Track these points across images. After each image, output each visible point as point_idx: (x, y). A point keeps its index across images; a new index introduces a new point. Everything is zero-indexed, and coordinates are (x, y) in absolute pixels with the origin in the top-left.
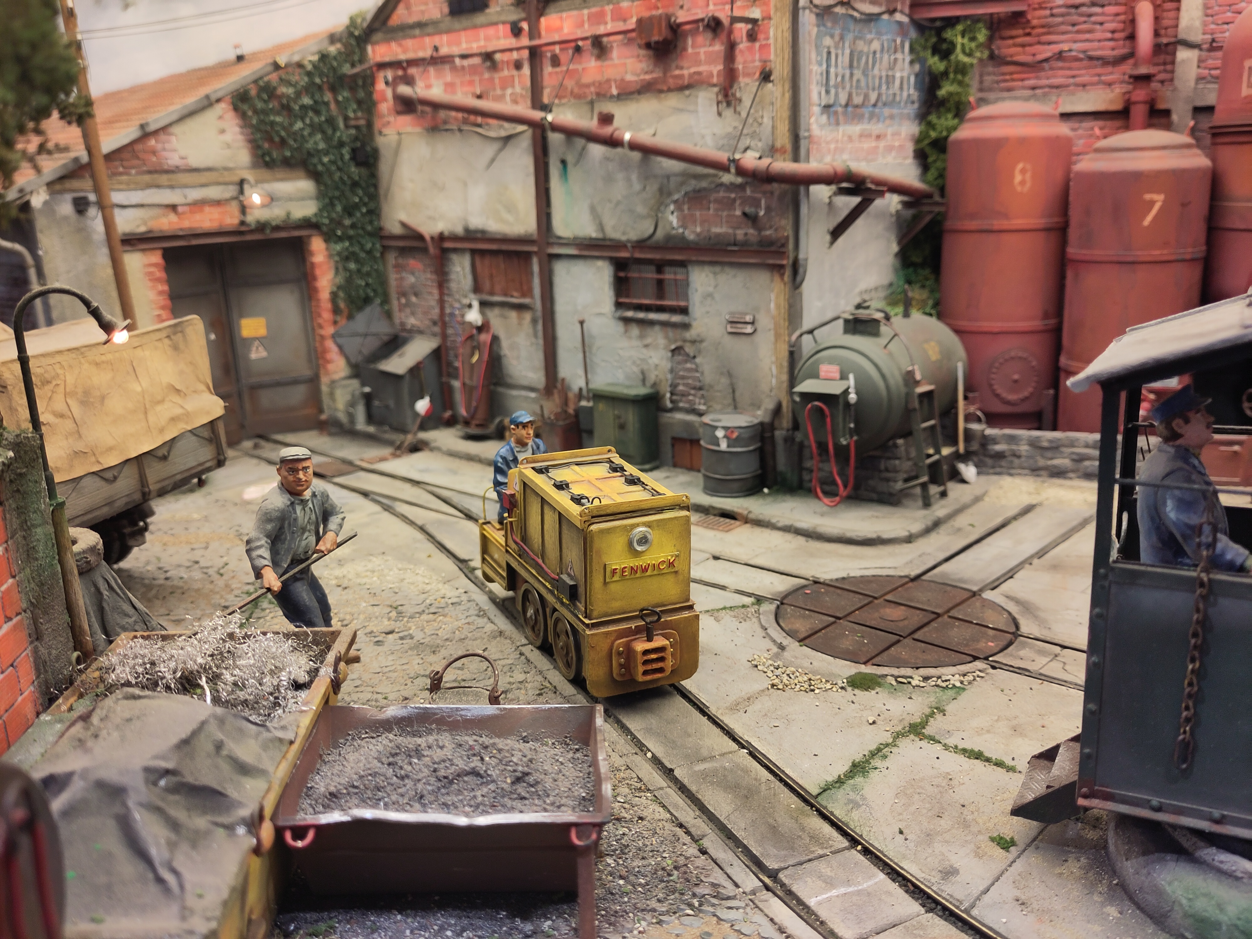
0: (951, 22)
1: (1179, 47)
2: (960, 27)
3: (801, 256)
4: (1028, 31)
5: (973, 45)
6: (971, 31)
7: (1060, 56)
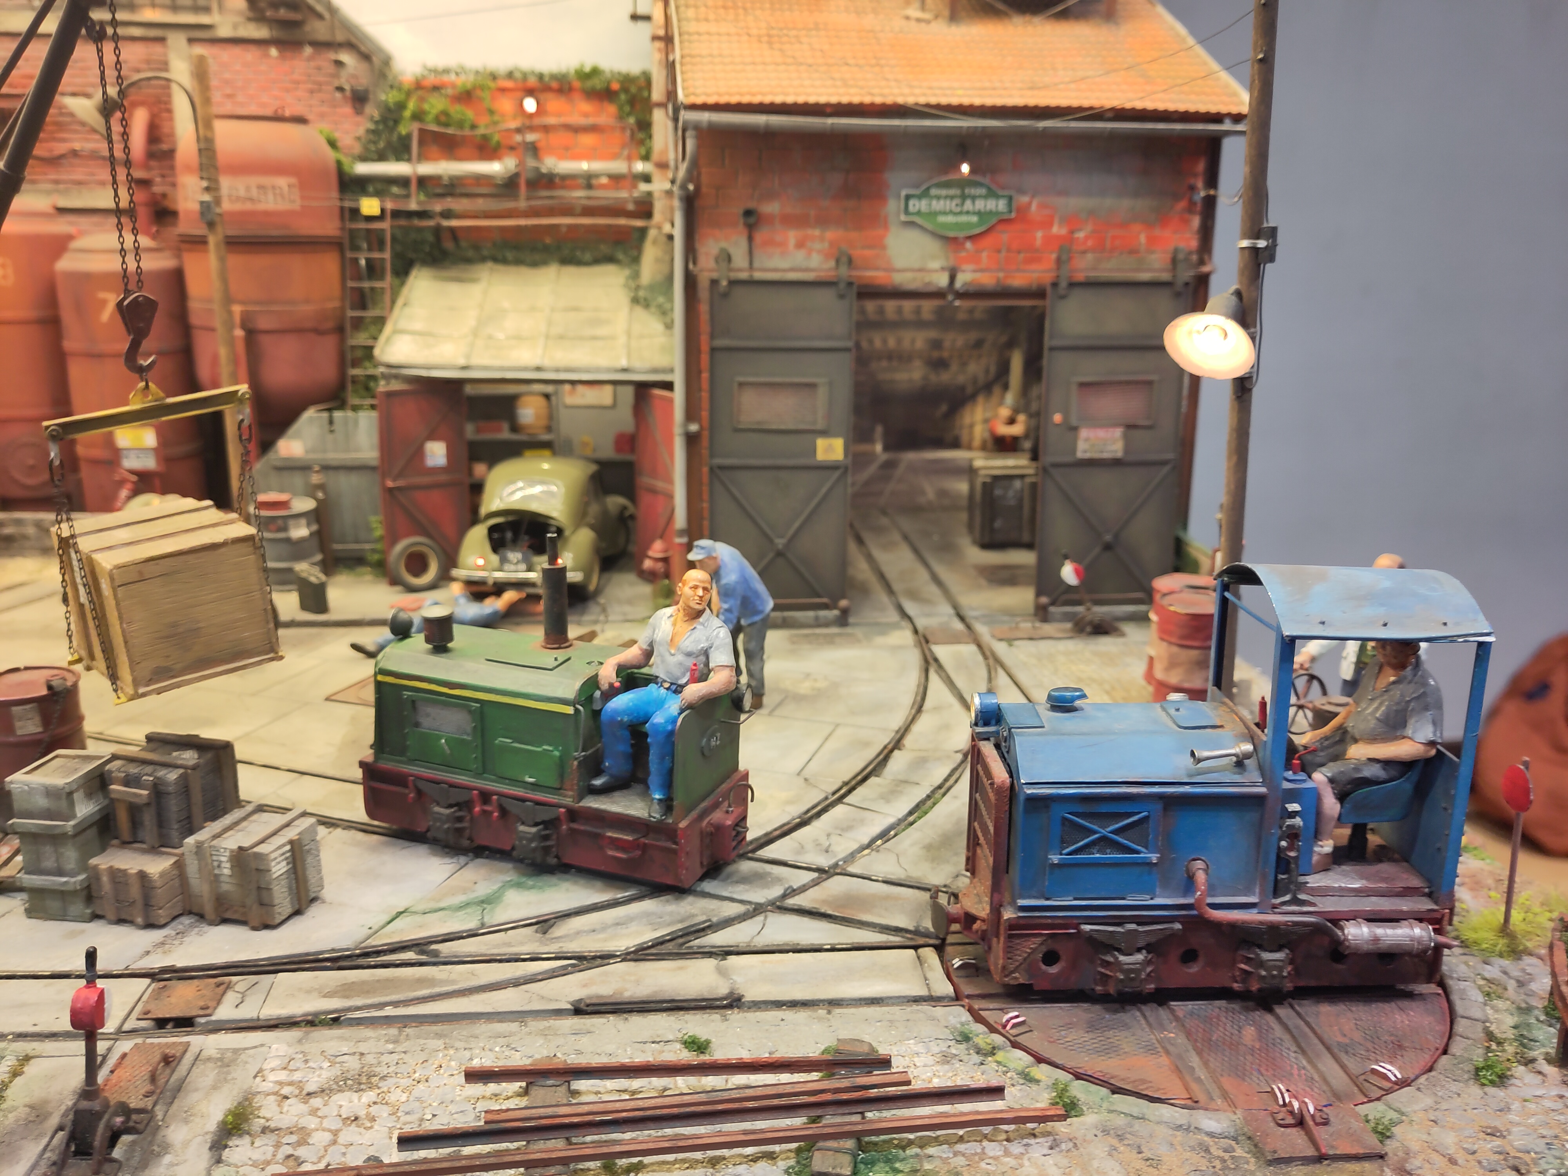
7: (75, 153)
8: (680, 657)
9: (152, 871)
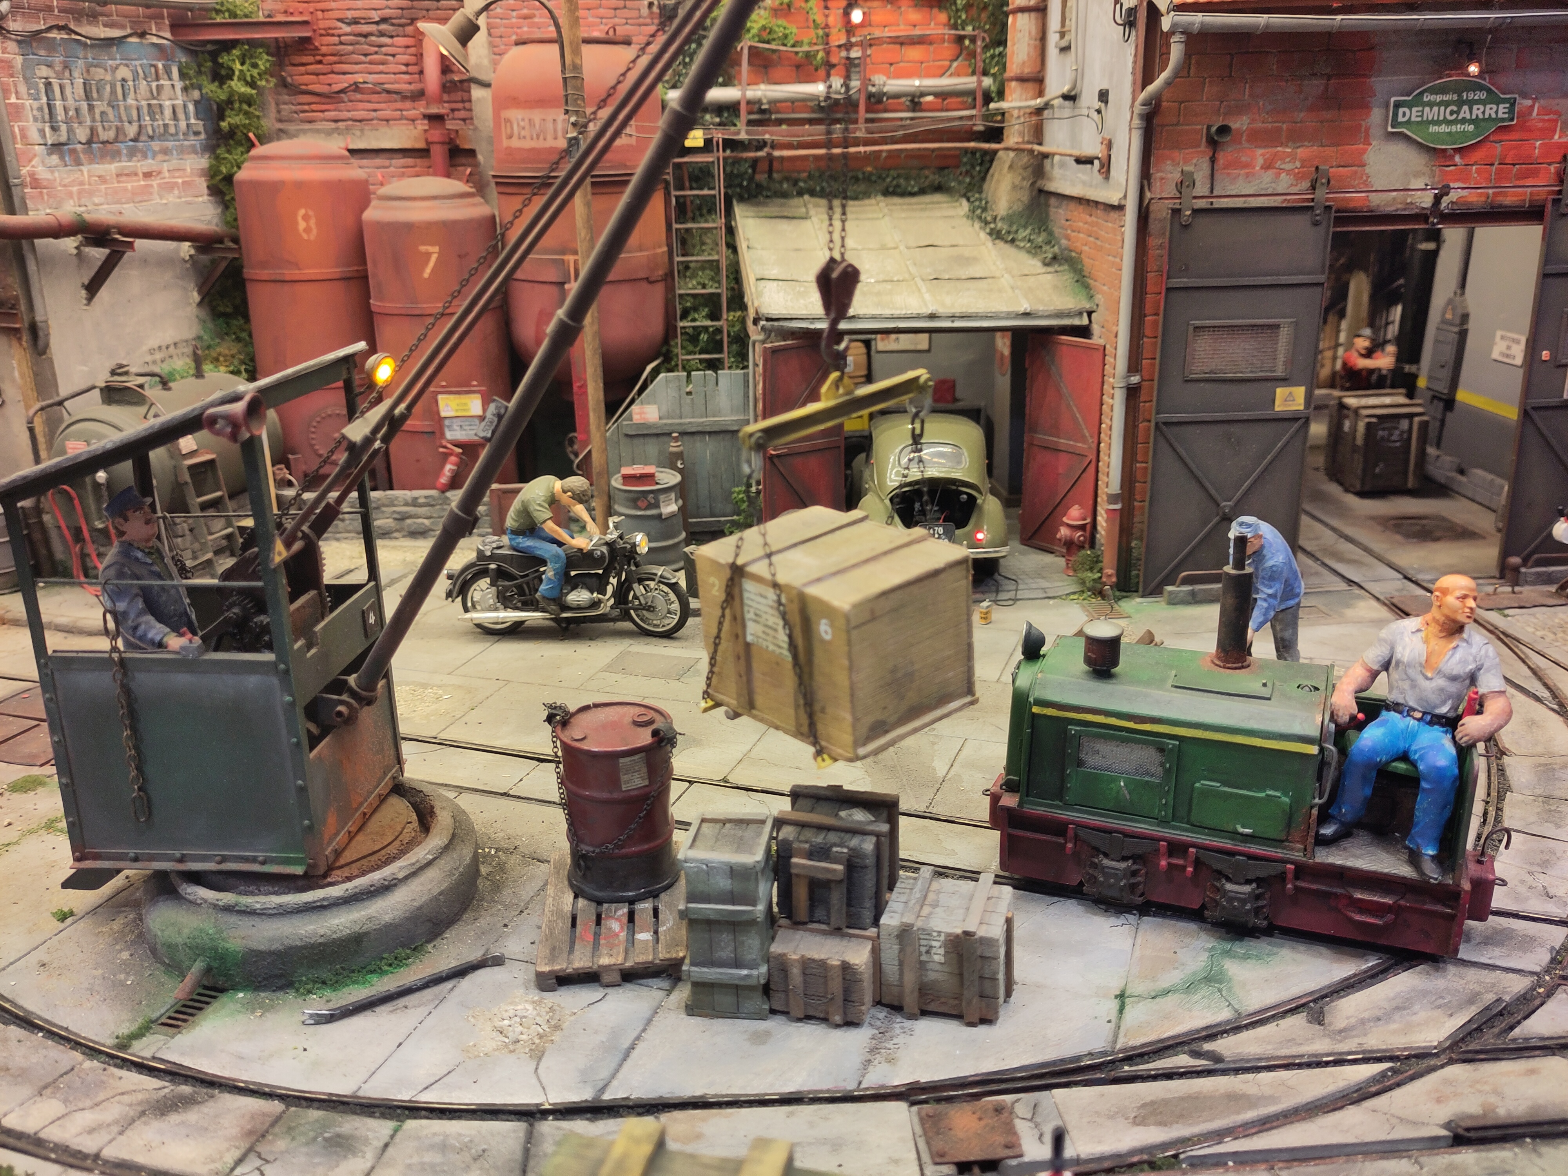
0: (227, 46)
1: (473, 85)
2: (236, 52)
3: (39, 318)
4: (318, 58)
5: (255, 72)
6: (251, 57)
7: (356, 87)
8: (1441, 682)
9: (857, 962)
